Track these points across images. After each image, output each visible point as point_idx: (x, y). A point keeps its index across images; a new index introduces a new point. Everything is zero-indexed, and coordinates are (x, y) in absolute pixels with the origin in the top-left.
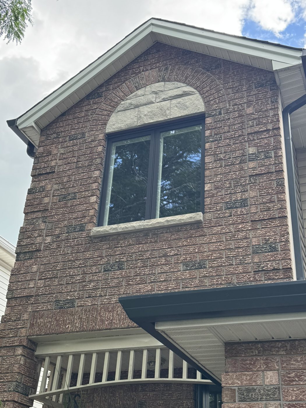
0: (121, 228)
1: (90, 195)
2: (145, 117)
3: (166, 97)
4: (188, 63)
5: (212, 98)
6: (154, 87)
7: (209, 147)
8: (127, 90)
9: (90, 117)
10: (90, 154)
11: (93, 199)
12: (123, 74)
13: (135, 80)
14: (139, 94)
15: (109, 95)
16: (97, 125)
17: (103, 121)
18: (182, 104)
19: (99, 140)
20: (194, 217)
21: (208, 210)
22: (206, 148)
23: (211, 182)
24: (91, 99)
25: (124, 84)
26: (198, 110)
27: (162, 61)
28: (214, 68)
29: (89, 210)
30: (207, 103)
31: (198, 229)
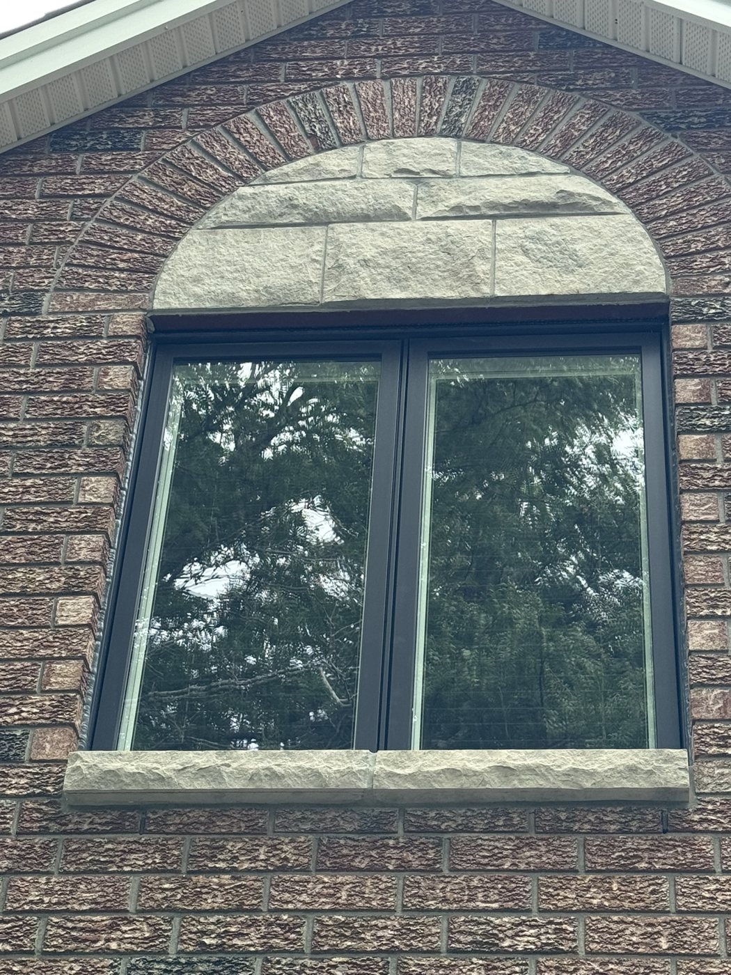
0: (241, 771)
1: (55, 585)
2: (364, 273)
3: (469, 203)
4: (573, 84)
5: (700, 245)
6: (405, 151)
7: (699, 453)
8: (268, 141)
9: (70, 228)
10: (66, 392)
11: (77, 610)
12: (245, 75)
13: (310, 107)
14: (330, 168)
15: (173, 148)
16: (105, 269)
17: (136, 255)
18: (553, 244)
19: (116, 337)
20: (650, 768)
21: (711, 745)
22: (684, 456)
23: (719, 612)
24: (77, 152)
25: (251, 116)
26: (636, 282)
27: (444, 53)
28: (700, 123)
29: (51, 659)
30: (676, 261)
31: (665, 832)
